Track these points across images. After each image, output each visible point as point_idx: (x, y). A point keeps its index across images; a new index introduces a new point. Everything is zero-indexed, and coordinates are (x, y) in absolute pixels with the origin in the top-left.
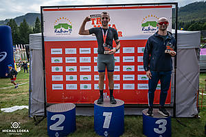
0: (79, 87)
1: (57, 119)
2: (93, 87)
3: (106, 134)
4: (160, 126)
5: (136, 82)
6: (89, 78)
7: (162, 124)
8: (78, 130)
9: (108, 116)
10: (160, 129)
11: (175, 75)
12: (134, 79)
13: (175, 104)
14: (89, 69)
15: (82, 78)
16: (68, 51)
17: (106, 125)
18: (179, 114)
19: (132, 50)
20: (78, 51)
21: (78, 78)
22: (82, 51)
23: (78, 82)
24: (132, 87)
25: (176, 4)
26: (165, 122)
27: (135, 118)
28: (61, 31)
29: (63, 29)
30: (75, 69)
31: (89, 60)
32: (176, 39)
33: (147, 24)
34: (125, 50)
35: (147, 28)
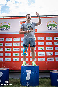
0: (12, 60)
2: (20, 60)
3: (28, 84)
5: (46, 57)
6: (18, 54)
9: (29, 72)
14: (18, 49)
15: (14, 54)
16: (7, 39)
17: (28, 78)
19: (43, 39)
20: (13, 39)
21: (12, 54)
22: (15, 39)
24: (43, 59)
28: (4, 29)
29: (5, 28)
30: (10, 49)
31: (18, 44)
33: (50, 25)
34: (39, 39)
35: (50, 27)
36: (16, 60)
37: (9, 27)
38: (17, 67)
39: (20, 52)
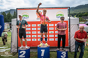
0: (31, 40)
1: (23, 53)
2: (37, 40)
4: (63, 55)
6: (36, 36)
7: (64, 54)
8: (31, 57)
9: (43, 51)
10: (63, 56)
11: (70, 35)
12: (53, 37)
13: (70, 46)
14: (35, 32)
15: (33, 36)
17: (42, 55)
18: (72, 50)
19: (53, 25)
20: (31, 25)
21: (31, 36)
22: (33, 25)
23: (31, 38)
24: (53, 40)
25: (69, 7)
26: (65, 53)
27: (54, 52)
29: (25, 17)
30: (30, 33)
31: (35, 29)
32: (70, 20)
33: (58, 15)
34: (50, 25)
35: (58, 16)
36: (34, 40)
37: (28, 16)
38: (35, 45)
39: (37, 34)
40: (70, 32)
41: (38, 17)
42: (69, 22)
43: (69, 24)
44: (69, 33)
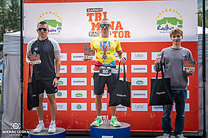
0: (69, 107)
11: (204, 91)
13: (205, 133)
22: (75, 56)
23: (69, 100)
29: (50, 28)
30: (64, 81)
32: (204, 41)
33: (164, 20)
34: (134, 56)
36: (79, 107)
38: (81, 123)
40: (204, 81)
41: (93, 29)
42: (200, 47)
43: (200, 52)
44: (201, 84)
